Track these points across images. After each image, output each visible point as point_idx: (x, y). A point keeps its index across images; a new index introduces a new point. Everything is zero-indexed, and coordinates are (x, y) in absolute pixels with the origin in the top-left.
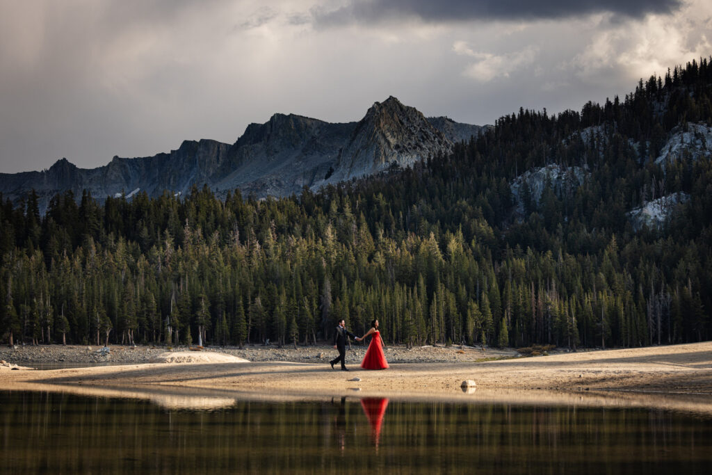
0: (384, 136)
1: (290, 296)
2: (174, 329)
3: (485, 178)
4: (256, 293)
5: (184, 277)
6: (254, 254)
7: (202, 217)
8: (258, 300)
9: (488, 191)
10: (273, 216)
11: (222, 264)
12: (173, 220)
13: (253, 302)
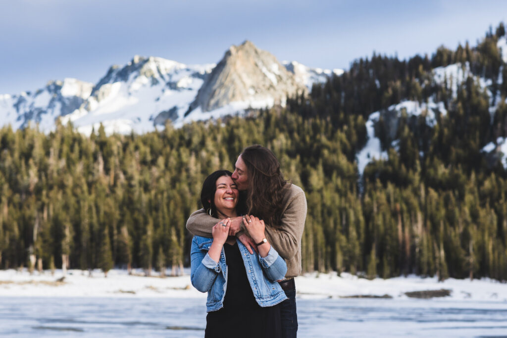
0: (240, 77)
1: (156, 226)
2: (37, 258)
3: (342, 116)
4: (120, 223)
5: (48, 205)
6: (119, 184)
7: (66, 149)
8: (125, 231)
9: (345, 127)
10: (137, 148)
11: (86, 194)
12: (38, 151)
13: (119, 232)
